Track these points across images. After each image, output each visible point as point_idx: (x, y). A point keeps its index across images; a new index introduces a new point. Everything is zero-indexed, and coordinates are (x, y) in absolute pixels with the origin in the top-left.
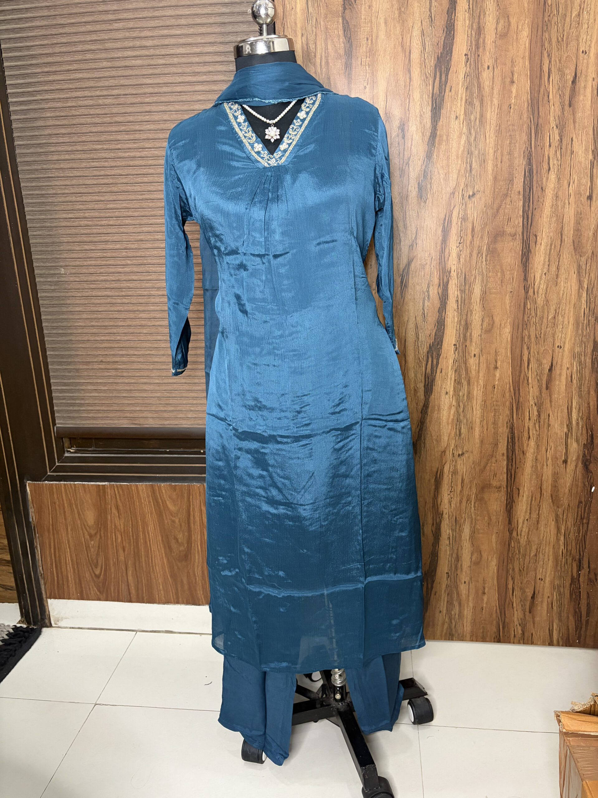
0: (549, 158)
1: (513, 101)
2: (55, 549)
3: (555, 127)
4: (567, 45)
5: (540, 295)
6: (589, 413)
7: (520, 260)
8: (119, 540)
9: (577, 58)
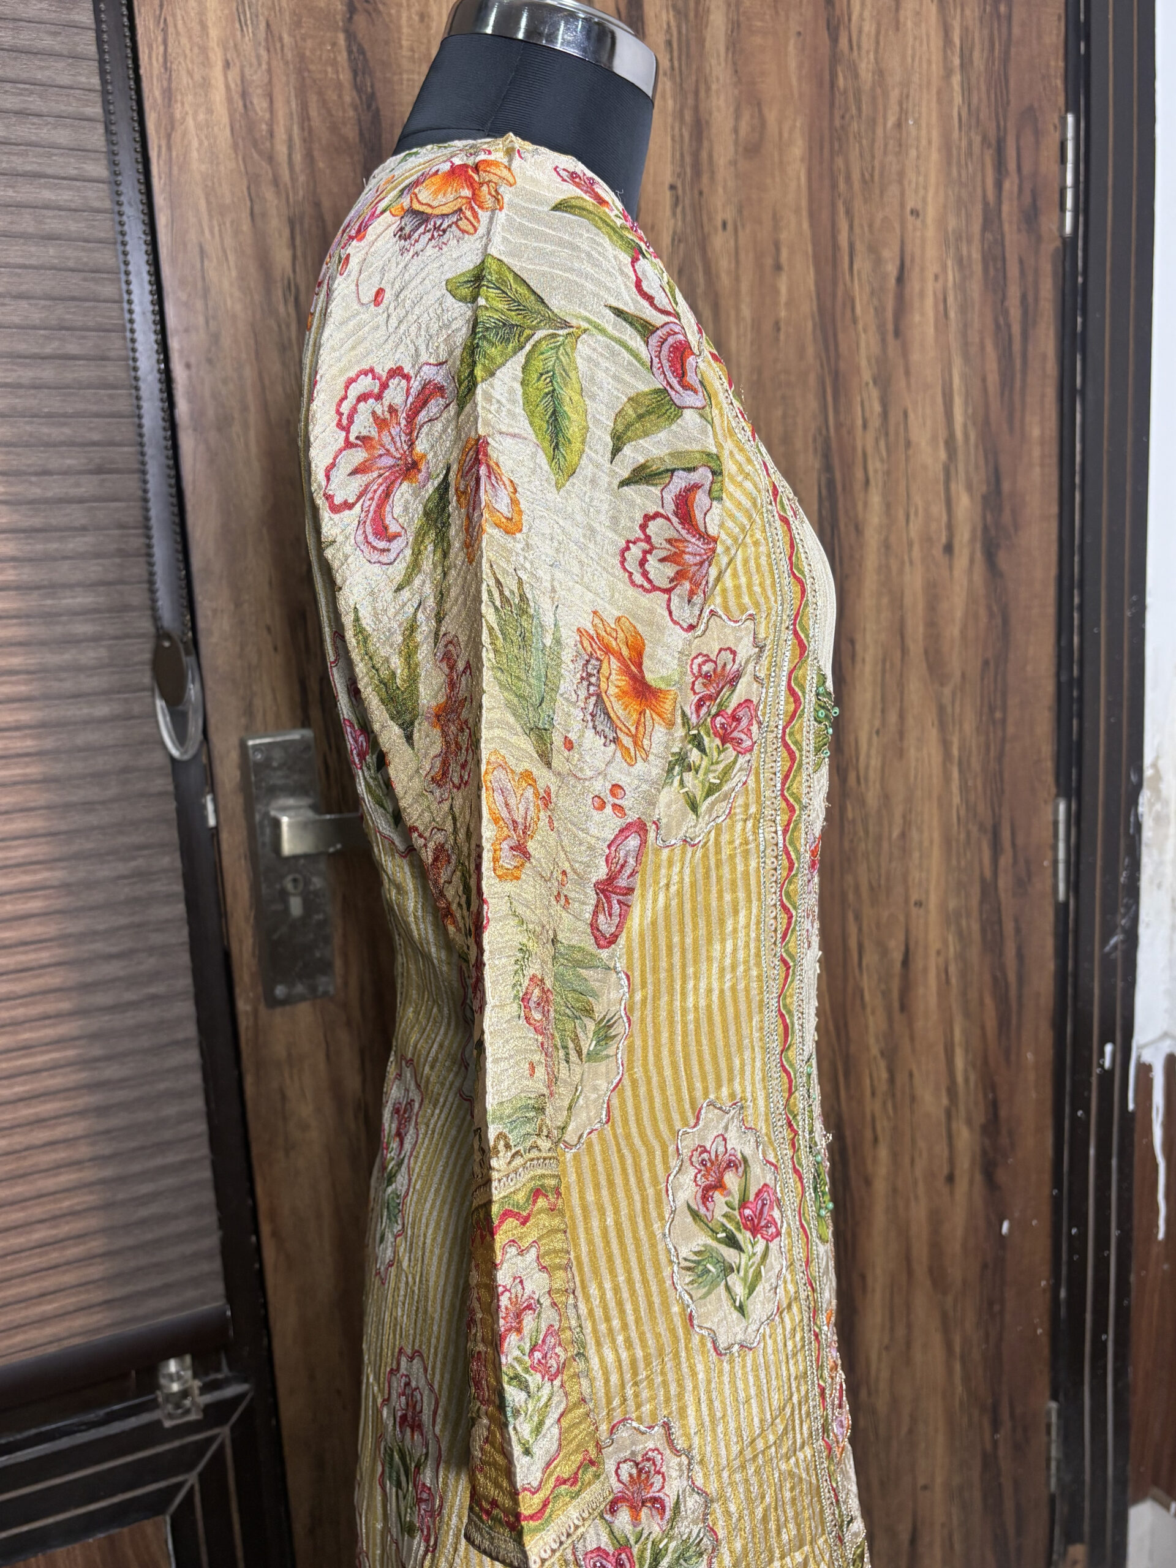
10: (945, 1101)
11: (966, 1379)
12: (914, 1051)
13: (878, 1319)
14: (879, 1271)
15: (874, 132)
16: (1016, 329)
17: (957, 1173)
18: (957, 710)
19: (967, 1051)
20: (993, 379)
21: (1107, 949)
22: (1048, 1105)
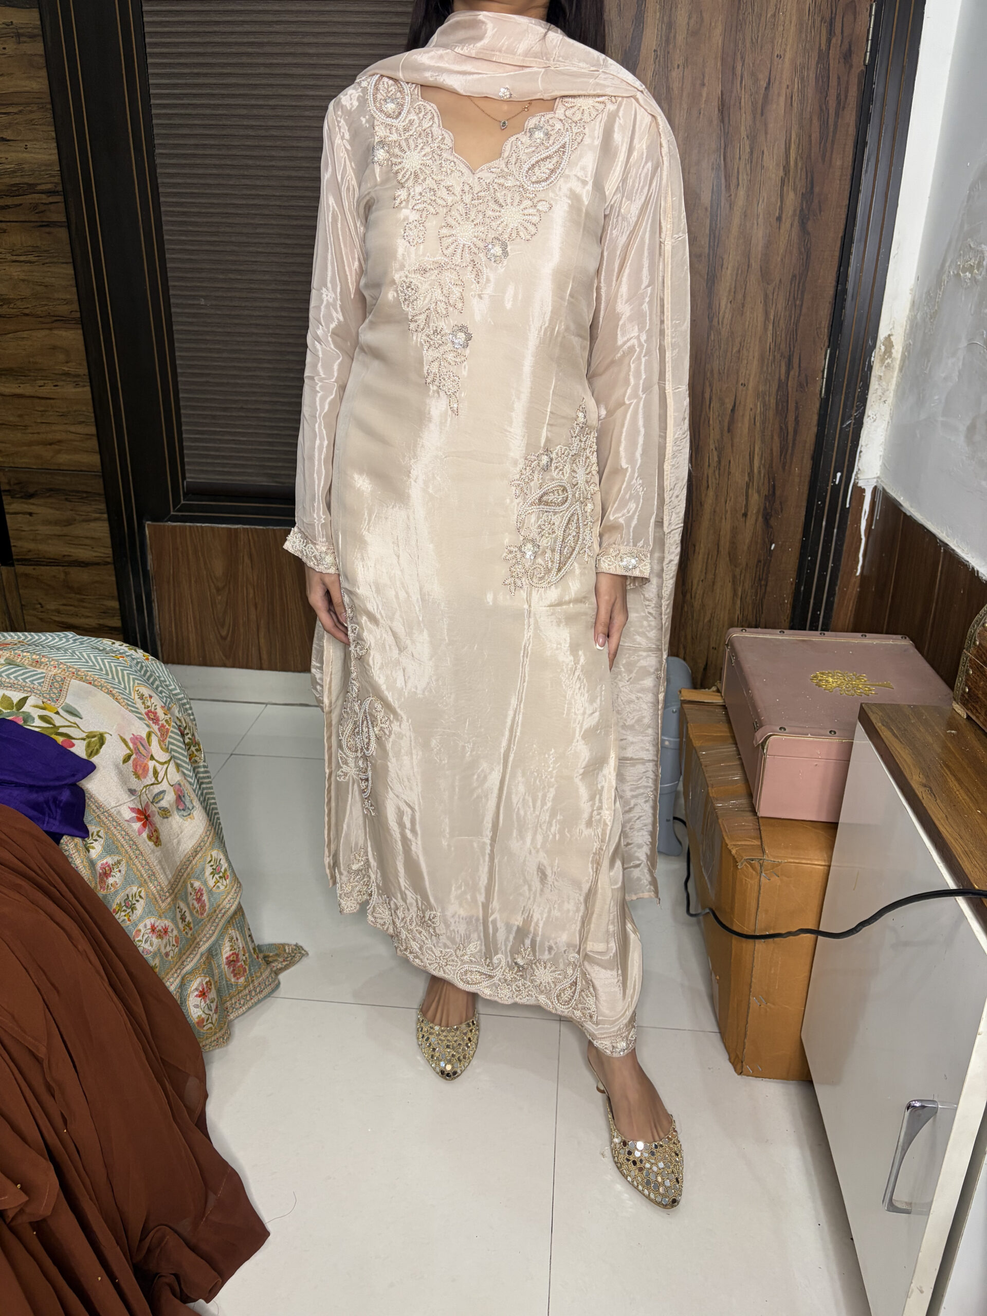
0: (738, 172)
1: (703, 106)
2: (175, 605)
3: (746, 138)
4: (761, 48)
5: (724, 325)
6: (772, 460)
7: (705, 285)
8: (251, 595)
9: (771, 63)
10: (747, 479)
11: (742, 609)
12: (733, 452)
13: (700, 567)
14: (702, 545)
15: (760, 20)
16: (832, 112)
17: (749, 514)
18: (775, 297)
19: (761, 459)
20: (815, 136)
21: (845, 426)
22: (805, 496)
